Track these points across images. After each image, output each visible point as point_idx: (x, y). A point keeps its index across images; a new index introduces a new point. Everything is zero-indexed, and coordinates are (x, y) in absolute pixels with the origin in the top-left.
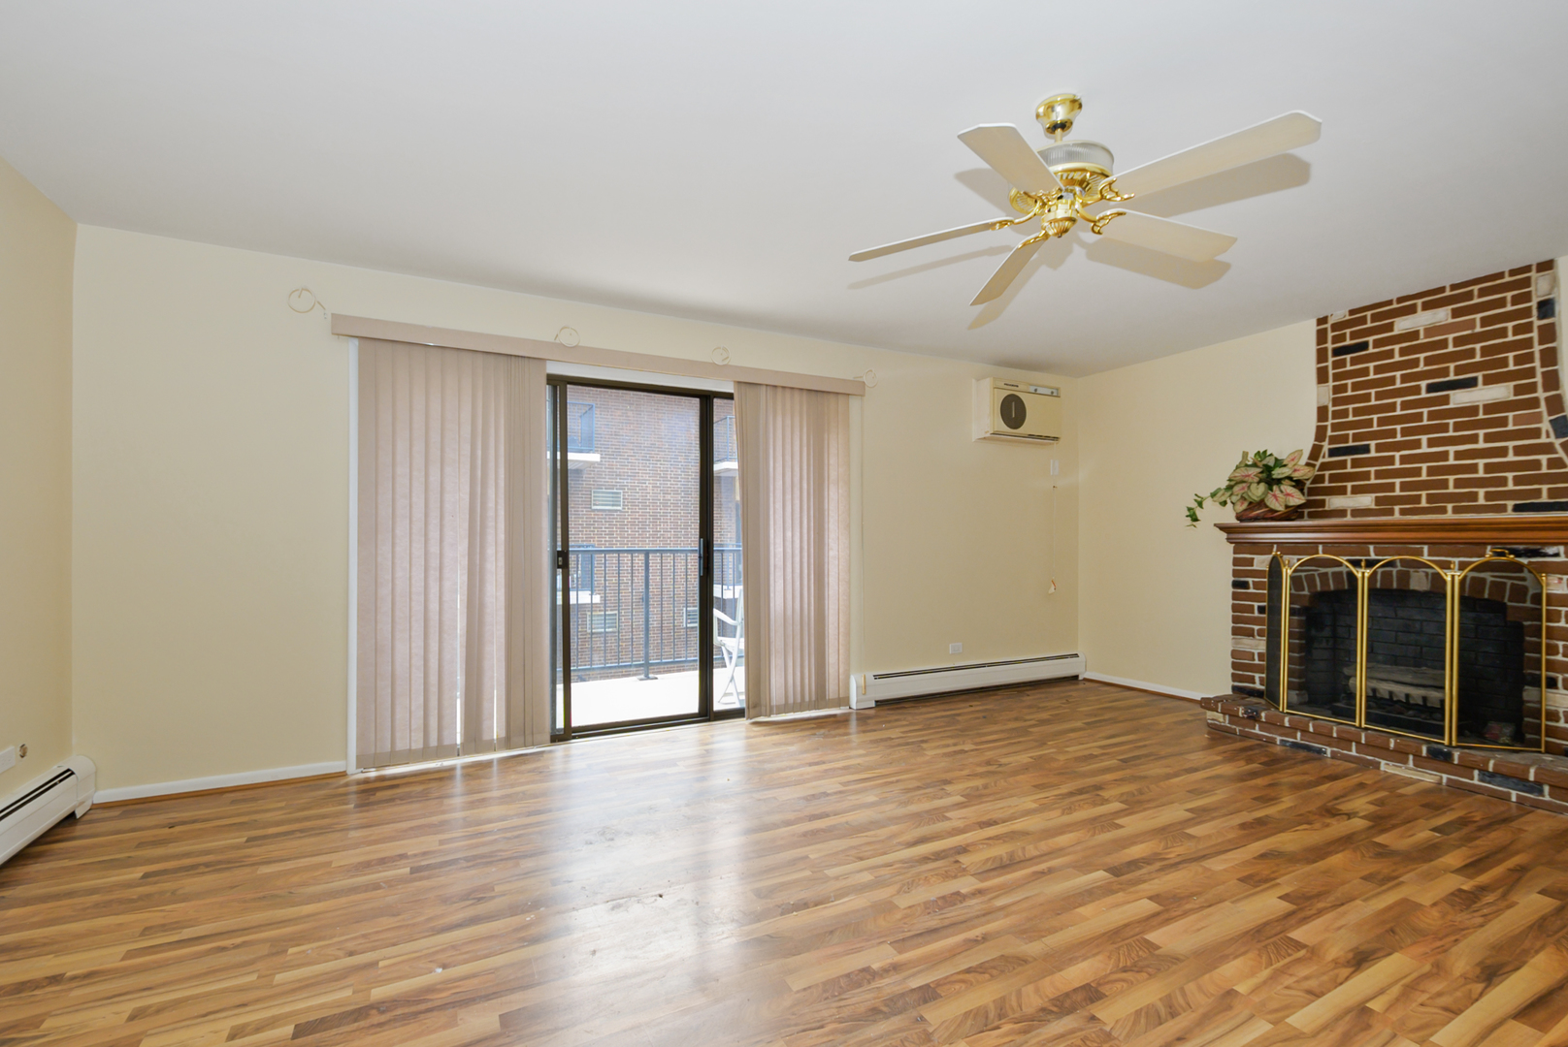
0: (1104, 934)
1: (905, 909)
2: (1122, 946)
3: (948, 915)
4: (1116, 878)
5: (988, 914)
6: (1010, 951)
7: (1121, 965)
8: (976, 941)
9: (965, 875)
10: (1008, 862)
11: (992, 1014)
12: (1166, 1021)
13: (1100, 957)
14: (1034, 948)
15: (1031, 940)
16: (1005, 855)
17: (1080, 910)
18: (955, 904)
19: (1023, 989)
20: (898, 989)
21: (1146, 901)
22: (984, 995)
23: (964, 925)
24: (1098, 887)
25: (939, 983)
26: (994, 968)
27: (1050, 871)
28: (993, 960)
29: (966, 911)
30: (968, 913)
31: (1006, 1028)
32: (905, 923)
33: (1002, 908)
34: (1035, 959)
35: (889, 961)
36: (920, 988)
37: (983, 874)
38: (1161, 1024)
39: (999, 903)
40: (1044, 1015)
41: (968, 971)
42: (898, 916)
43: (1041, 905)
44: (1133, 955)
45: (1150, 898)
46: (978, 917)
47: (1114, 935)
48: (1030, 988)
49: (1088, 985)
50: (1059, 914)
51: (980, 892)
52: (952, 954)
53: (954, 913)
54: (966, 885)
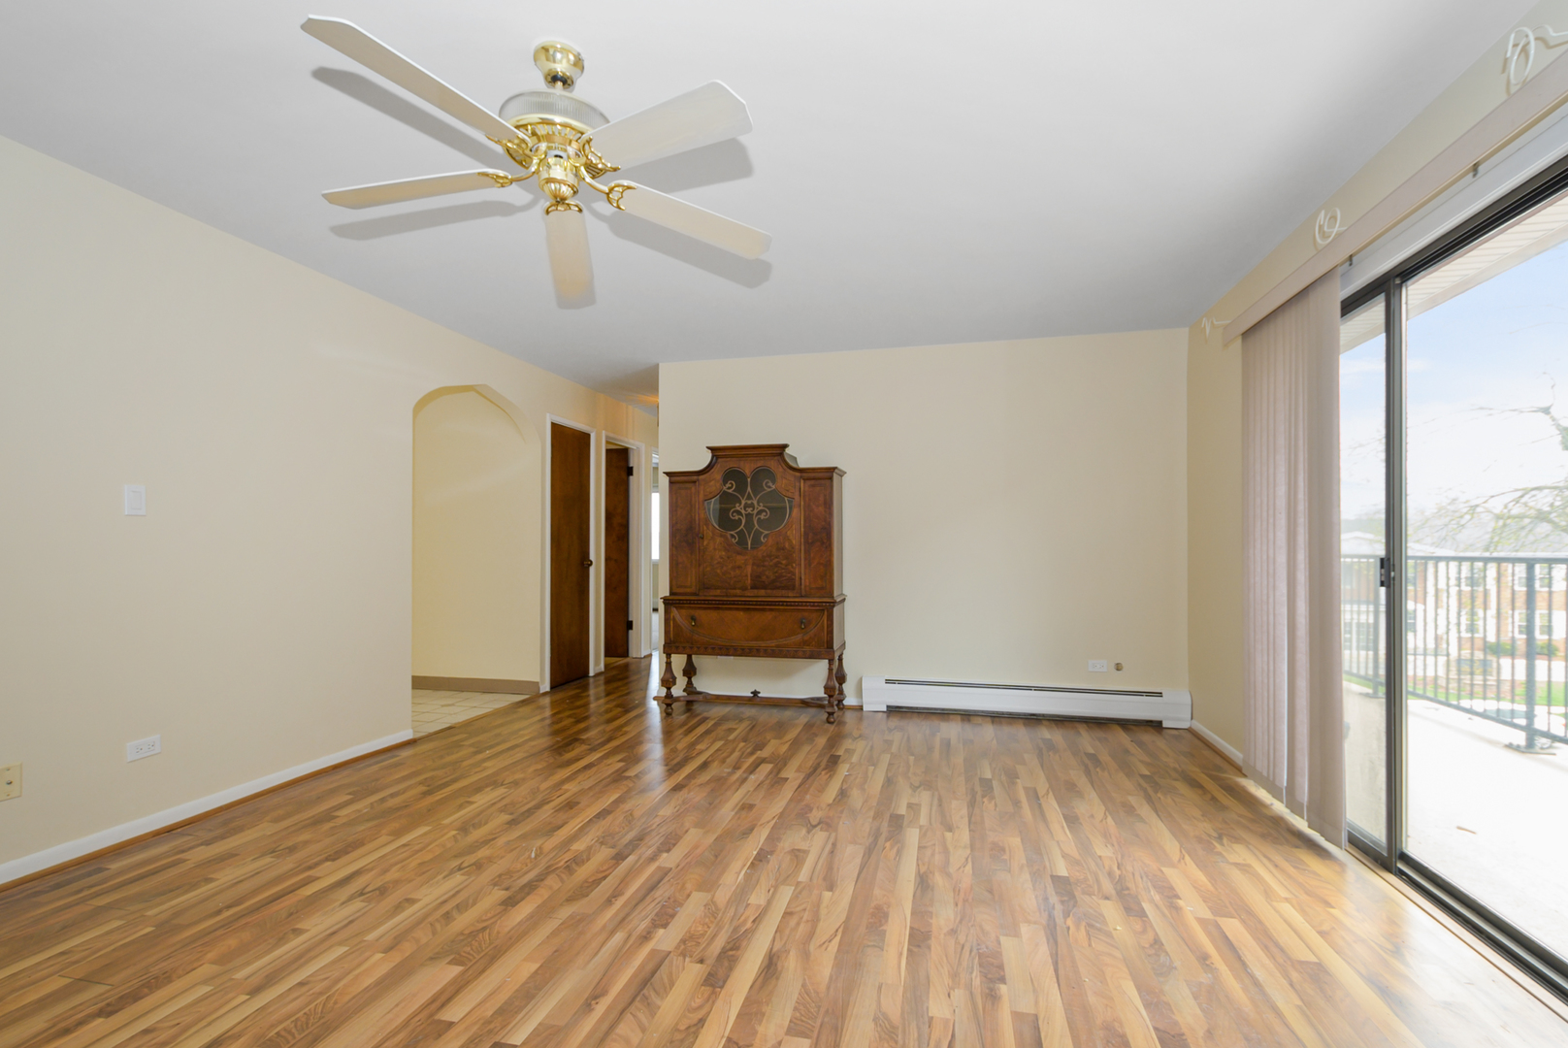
0: (505, 951)
1: (691, 892)
2: (486, 948)
3: (653, 904)
4: (497, 1039)
5: (621, 922)
6: (585, 901)
7: (488, 931)
8: (615, 897)
9: (678, 947)
10: (645, 991)
11: (574, 865)
12: (453, 908)
13: (507, 929)
14: (565, 912)
15: (571, 917)
16: (658, 1002)
17: (534, 967)
18: (657, 915)
19: (561, 884)
20: (638, 852)
21: (455, 1019)
22: (583, 872)
23: (634, 903)
24: (521, 1009)
25: (617, 864)
26: (588, 887)
27: (588, 1007)
28: (592, 891)
29: (643, 914)
30: (639, 914)
31: (562, 863)
32: (678, 884)
33: (613, 932)
34: (561, 905)
35: (660, 860)
36: (626, 857)
37: (659, 960)
38: (457, 905)
39: (619, 937)
40: (541, 878)
41: (605, 878)
42: (689, 886)
43: (578, 953)
44: (476, 944)
45: (451, 1024)
46: (628, 915)
47: (494, 956)
48: (556, 887)
49: (513, 906)
50: (555, 951)
51: (646, 937)
52: (624, 882)
53: (650, 909)
54: (666, 939)
